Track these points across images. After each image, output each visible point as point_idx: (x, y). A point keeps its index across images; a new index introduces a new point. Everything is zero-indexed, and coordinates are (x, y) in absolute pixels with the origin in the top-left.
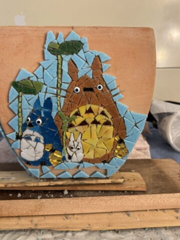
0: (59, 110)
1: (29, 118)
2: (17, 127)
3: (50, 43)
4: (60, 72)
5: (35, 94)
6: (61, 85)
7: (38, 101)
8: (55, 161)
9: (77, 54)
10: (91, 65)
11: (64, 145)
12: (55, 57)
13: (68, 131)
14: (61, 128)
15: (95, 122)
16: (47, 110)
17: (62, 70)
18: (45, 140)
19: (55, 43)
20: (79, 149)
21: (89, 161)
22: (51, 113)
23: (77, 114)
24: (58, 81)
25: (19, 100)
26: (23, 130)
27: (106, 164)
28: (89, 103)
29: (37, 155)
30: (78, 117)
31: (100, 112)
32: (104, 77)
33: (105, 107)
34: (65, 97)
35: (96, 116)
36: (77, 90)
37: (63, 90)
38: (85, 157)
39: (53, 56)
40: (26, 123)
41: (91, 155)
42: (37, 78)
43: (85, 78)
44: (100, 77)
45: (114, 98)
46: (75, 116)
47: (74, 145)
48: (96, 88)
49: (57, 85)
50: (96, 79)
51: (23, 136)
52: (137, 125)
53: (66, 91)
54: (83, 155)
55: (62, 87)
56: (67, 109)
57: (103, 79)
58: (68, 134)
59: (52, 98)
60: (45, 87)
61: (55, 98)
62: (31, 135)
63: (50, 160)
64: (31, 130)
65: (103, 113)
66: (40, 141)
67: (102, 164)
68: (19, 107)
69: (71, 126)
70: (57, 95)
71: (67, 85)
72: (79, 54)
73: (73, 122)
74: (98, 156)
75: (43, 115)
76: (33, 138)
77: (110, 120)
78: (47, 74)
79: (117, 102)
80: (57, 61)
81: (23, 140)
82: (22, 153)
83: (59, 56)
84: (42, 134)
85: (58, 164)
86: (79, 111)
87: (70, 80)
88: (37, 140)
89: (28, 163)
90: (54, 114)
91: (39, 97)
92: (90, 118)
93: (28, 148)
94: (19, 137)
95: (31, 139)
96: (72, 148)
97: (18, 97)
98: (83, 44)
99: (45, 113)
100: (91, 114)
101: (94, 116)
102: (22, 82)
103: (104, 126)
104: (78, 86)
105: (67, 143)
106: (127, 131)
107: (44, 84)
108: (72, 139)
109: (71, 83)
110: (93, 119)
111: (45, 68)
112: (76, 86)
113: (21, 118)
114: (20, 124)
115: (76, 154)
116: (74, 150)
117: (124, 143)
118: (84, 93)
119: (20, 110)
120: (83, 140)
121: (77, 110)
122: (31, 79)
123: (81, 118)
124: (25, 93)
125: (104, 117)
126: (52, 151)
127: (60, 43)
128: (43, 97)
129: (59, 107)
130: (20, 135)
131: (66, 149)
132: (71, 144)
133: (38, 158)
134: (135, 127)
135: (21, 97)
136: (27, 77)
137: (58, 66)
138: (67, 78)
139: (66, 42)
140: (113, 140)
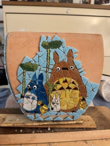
0: (47, 80)
1: (29, 85)
2: (22, 90)
3: (43, 42)
4: (48, 58)
5: (33, 71)
6: (49, 66)
7: (35, 75)
8: (43, 111)
9: (59, 48)
10: (67, 55)
11: (49, 101)
12: (46, 50)
13: (52, 93)
14: (48, 91)
15: (69, 88)
16: (40, 81)
17: (50, 57)
18: (38, 98)
19: (46, 42)
20: (58, 104)
21: (64, 111)
22: (42, 82)
23: (58, 83)
24: (47, 63)
25: (23, 74)
26: (25, 92)
27: (74, 113)
28: (65, 77)
29: (33, 107)
30: (58, 85)
31: (71, 82)
32: (74, 61)
33: (74, 79)
34: (51, 73)
35: (69, 84)
36: (58, 69)
37: (50, 69)
38: (62, 109)
39: (45, 49)
40: (27, 88)
41: (65, 108)
42: (35, 62)
43: (63, 62)
44: (72, 62)
45: (80, 74)
46: (56, 84)
47: (55, 102)
48: (70, 68)
49: (47, 66)
50: (70, 63)
51: (25, 96)
52: (94, 90)
53: (52, 69)
54: (60, 107)
55: (49, 67)
56: (52, 80)
57: (74, 63)
58: (52, 95)
59: (43, 73)
60: (39, 67)
61: (45, 73)
62: (30, 95)
63: (40, 110)
64: (30, 92)
65: (73, 83)
66: (35, 99)
67: (72, 113)
68: (23, 79)
69: (54, 90)
70: (46, 72)
71: (53, 66)
72: (60, 48)
73: (55, 88)
74: (69, 108)
75: (37, 84)
76: (31, 97)
77: (77, 87)
78: (41, 59)
79: (82, 76)
80: (47, 52)
81: (25, 98)
82: (24, 106)
83: (48, 50)
84: (36, 95)
85: (45, 113)
86: (59, 81)
87: (54, 63)
88: (33, 98)
89: (27, 112)
90: (44, 83)
91: (35, 73)
92: (65, 85)
93: (27, 103)
94: (22, 97)
95: (29, 98)
96: (54, 103)
97: (23, 73)
98: (62, 43)
99: (39, 82)
100: (66, 83)
101: (68, 85)
102: (26, 64)
103: (74, 90)
104: (59, 67)
105: (51, 100)
106: (87, 94)
107: (39, 65)
108: (54, 98)
109: (55, 65)
110: (67, 86)
111: (40, 56)
112: (57, 67)
113: (24, 85)
114: (24, 89)
115: (56, 107)
116: (55, 104)
117: (85, 100)
118: (62, 71)
119: (24, 80)
120: (61, 99)
121: (58, 81)
122: (31, 62)
123: (60, 85)
124: (28, 70)
125: (74, 85)
126: (42, 105)
127: (49, 42)
128: (38, 73)
129: (47, 79)
130: (23, 95)
131: (51, 104)
132: (53, 101)
133: (33, 109)
134: (92, 91)
135: (25, 72)
136: (29, 61)
137: (47, 55)
138: (52, 62)
139: (53, 41)
140: (79, 98)
